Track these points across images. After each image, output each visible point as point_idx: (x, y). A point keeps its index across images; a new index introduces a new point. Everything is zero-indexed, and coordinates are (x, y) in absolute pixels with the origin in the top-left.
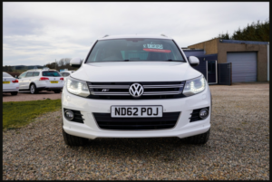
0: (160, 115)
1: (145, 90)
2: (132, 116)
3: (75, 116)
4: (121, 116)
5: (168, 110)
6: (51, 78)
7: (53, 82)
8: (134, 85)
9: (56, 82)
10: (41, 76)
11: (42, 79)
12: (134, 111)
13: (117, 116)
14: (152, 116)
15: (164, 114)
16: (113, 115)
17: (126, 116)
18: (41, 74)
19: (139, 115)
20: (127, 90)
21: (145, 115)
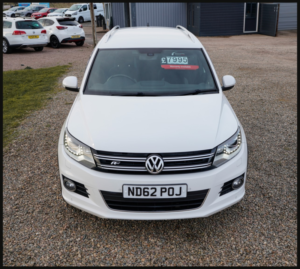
0: (184, 195)
1: (166, 164)
2: (149, 197)
3: (77, 188)
4: (135, 197)
5: (193, 188)
6: (29, 32)
7: (31, 37)
8: (151, 158)
9: (36, 37)
10: (14, 28)
11: (16, 33)
12: (151, 192)
13: (131, 196)
14: (174, 196)
15: (188, 193)
16: (126, 195)
17: (142, 197)
18: (14, 25)
19: (158, 195)
20: (143, 164)
21: (165, 196)
